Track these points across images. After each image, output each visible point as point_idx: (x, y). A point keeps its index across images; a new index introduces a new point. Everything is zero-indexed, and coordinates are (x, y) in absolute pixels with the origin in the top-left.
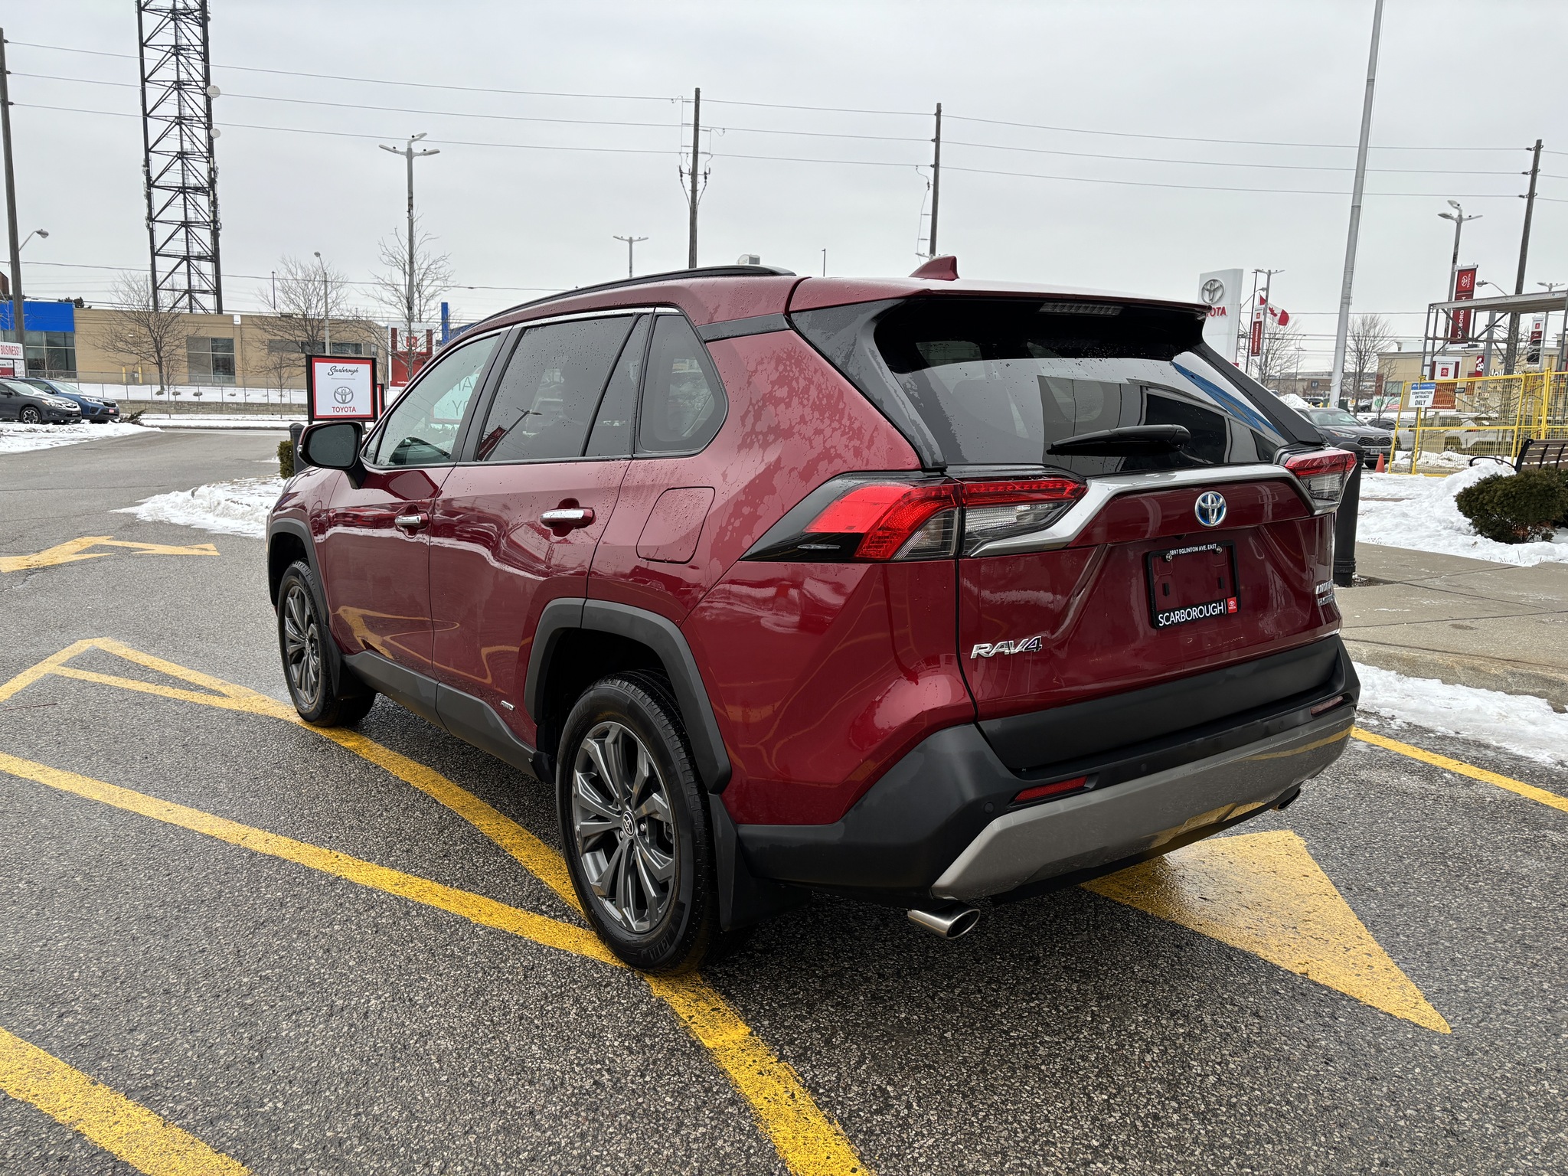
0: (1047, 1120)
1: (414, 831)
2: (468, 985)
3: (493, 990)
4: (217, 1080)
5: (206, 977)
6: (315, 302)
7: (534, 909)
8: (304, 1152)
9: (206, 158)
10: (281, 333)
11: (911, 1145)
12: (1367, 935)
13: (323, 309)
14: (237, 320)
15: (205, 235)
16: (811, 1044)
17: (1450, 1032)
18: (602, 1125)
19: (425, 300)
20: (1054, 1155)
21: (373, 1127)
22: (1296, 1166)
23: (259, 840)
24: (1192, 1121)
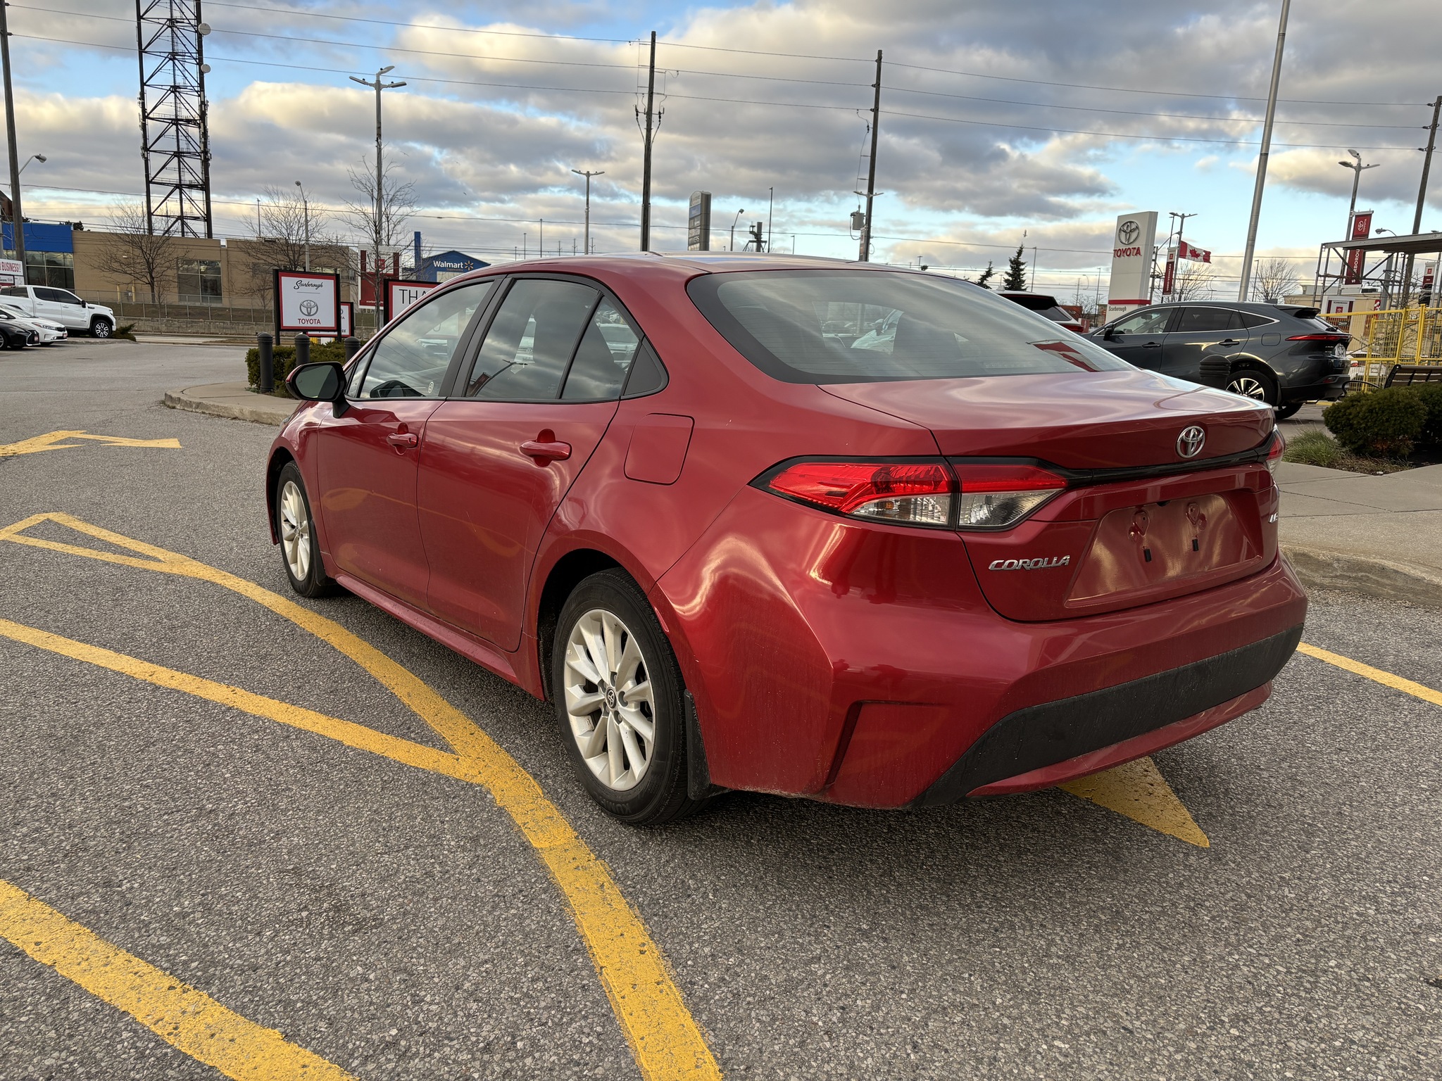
1: (308, 672)
2: (329, 795)
3: (350, 799)
4: (84, 866)
5: (94, 783)
6: (296, 228)
7: (403, 736)
8: (150, 923)
9: (197, 92)
10: (264, 258)
11: (699, 926)
13: (304, 235)
14: (223, 243)
15: (196, 164)
16: (629, 846)
17: (1208, 845)
18: (425, 906)
19: (393, 226)
21: (218, 903)
22: (1040, 948)
23: (165, 677)
24: (957, 911)
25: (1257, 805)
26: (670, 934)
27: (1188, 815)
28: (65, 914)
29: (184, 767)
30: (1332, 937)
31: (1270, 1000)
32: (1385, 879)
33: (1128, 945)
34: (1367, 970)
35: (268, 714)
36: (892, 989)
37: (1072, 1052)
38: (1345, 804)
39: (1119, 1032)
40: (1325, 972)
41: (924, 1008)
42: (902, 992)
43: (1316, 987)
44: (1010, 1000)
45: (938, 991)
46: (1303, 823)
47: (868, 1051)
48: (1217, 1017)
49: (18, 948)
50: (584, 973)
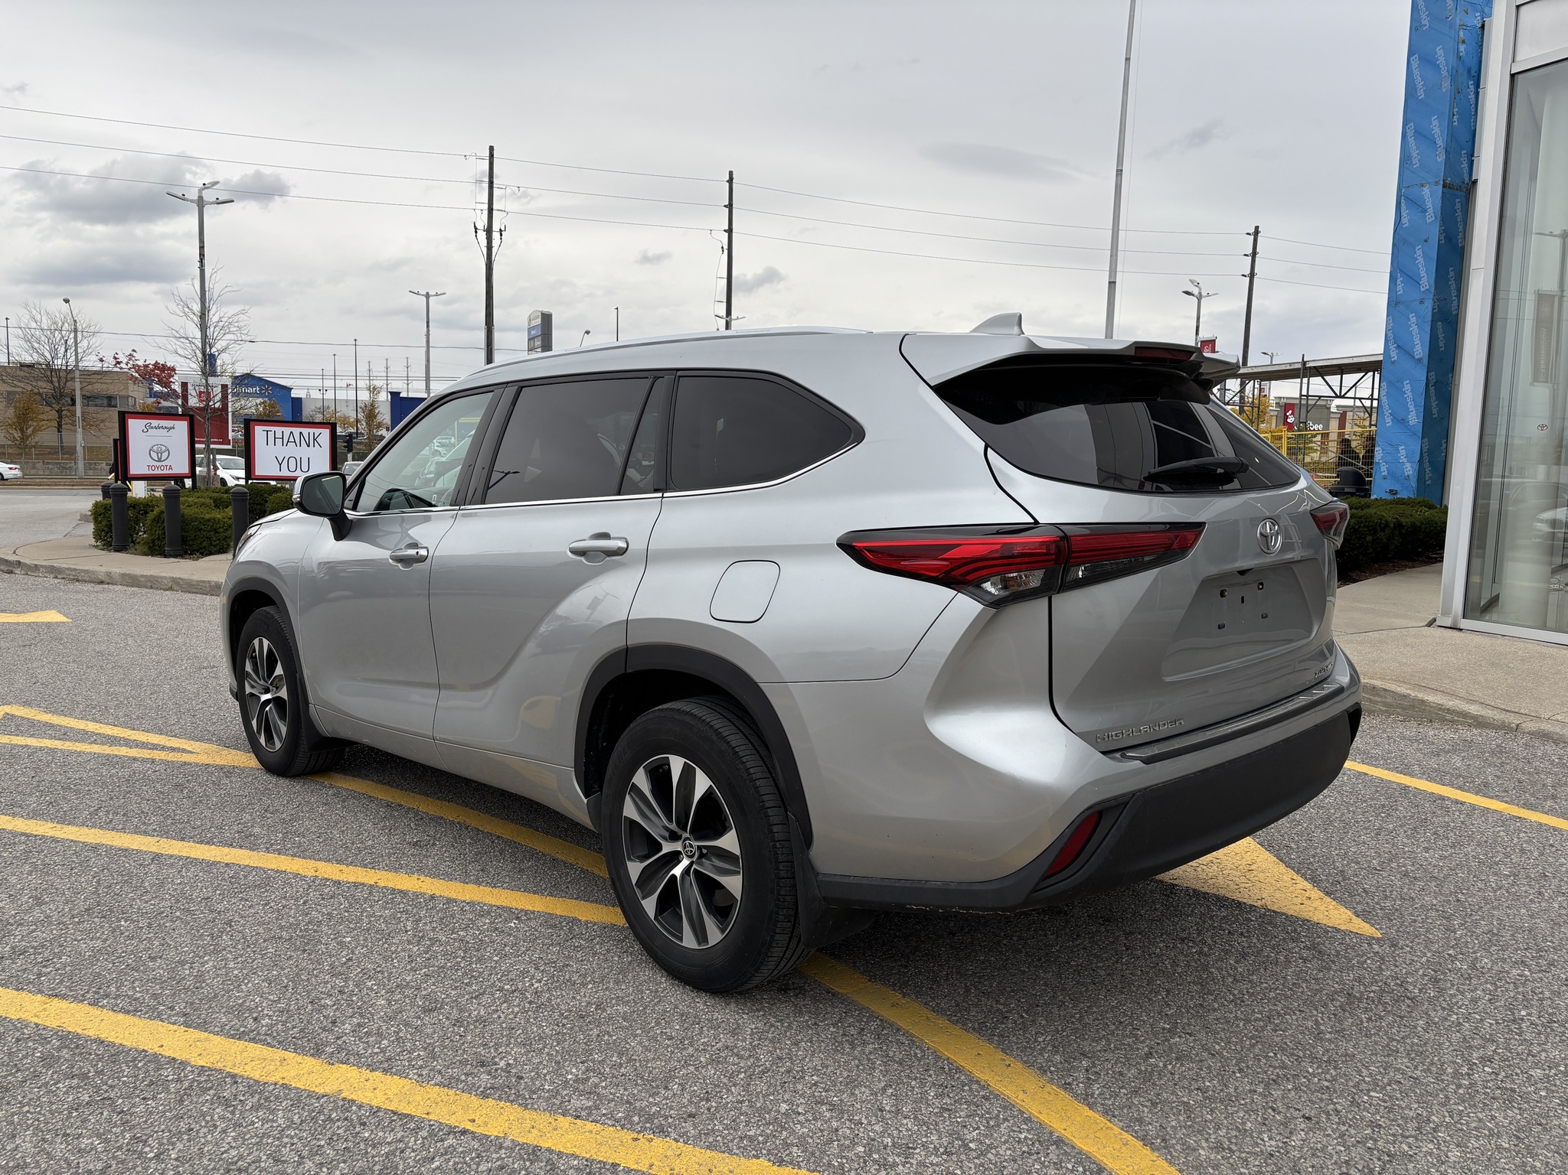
6: (62, 352)
10: (22, 385)
11: (1036, 1041)
12: (1299, 879)
17: (1381, 936)
25: (1395, 900)
26: (1018, 1048)
27: (1350, 913)
28: (470, 1093)
30: (1512, 994)
31: (1498, 1045)
32: (1522, 948)
33: (1373, 1018)
34: (1549, 1014)
35: (476, 899)
36: (1224, 1071)
37: (1387, 1098)
38: (1458, 893)
39: (1410, 1081)
40: (1522, 1020)
41: (1262, 1082)
42: (1234, 1072)
43: (1523, 1031)
44: (1317, 1068)
45: (1261, 1068)
46: (1437, 911)
47: (1243, 1118)
48: (1469, 1061)
49: (458, 1127)
50: (975, 1087)
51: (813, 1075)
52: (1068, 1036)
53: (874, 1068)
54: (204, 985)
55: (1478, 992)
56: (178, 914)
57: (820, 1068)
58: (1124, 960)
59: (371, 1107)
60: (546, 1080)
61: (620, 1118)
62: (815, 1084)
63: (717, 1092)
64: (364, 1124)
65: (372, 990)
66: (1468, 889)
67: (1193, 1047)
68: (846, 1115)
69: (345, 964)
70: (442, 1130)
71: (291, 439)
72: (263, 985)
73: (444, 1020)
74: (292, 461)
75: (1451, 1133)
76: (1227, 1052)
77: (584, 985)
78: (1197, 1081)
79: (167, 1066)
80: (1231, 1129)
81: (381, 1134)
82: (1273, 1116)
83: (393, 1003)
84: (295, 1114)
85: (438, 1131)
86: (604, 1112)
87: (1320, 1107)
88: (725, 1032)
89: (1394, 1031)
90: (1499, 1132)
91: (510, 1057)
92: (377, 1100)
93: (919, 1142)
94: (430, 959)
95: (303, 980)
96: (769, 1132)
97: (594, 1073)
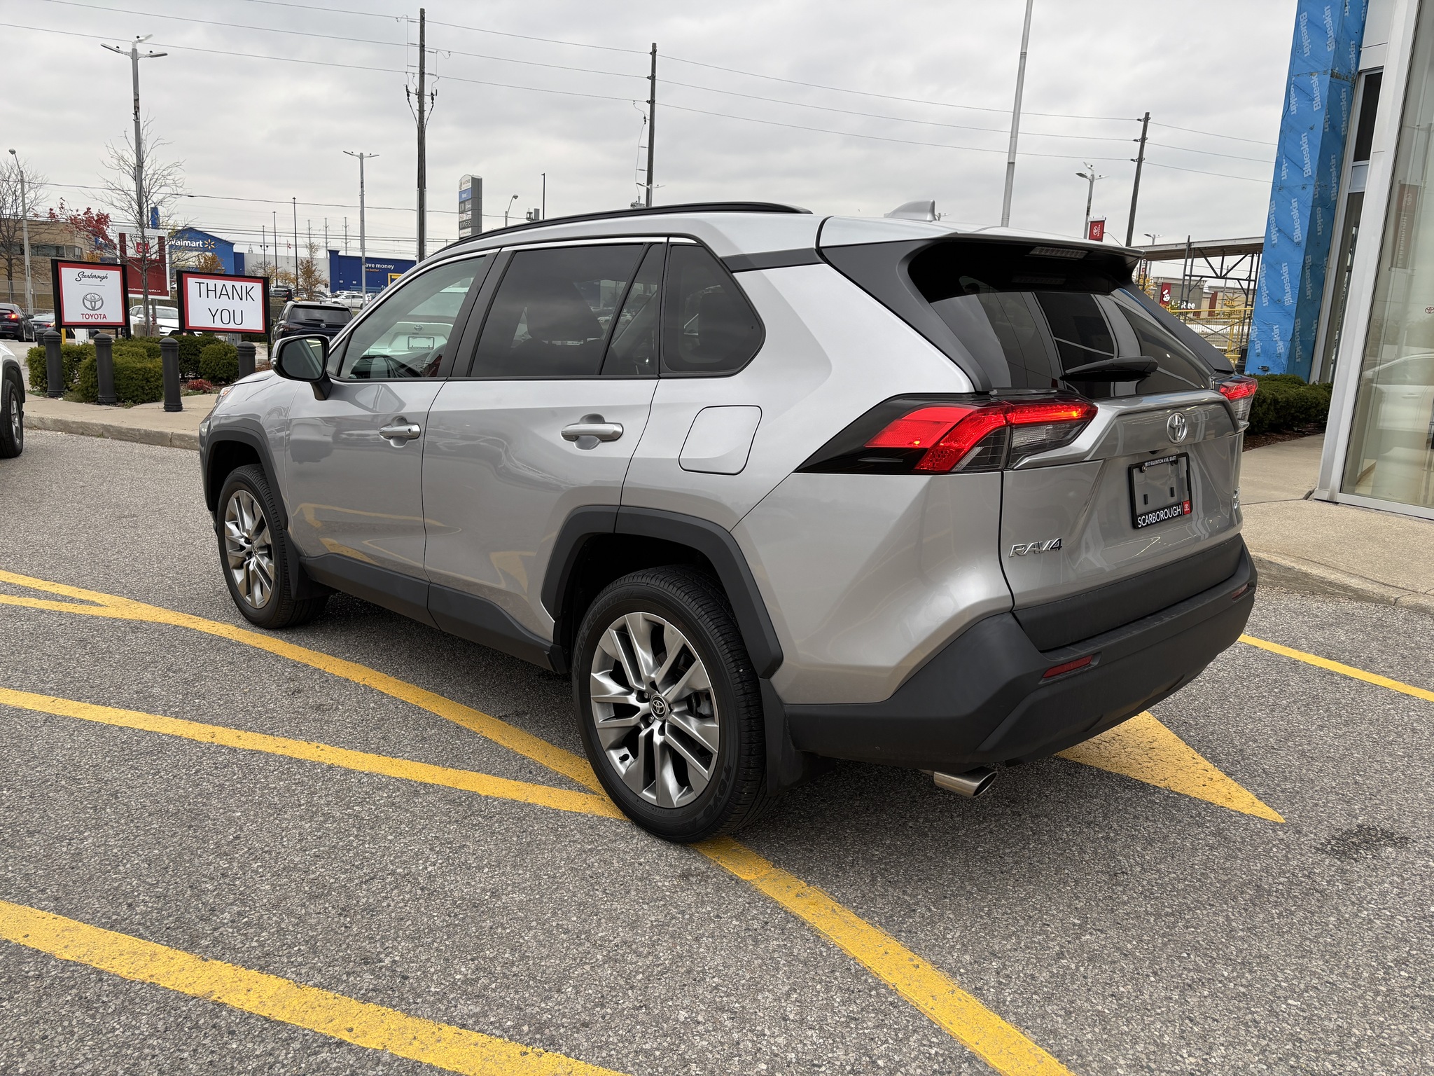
0: (1036, 909)
7: (532, 781)
8: (445, 994)
11: (944, 938)
12: (1200, 759)
13: (20, 210)
17: (1284, 821)
18: (691, 947)
20: (1052, 933)
22: (1223, 924)
25: (1295, 782)
26: (926, 947)
27: (1252, 796)
28: (350, 996)
29: (337, 833)
30: (1420, 888)
31: (1411, 945)
33: (1284, 914)
35: (375, 769)
36: (1138, 974)
37: (1305, 1007)
38: (1354, 774)
39: (1327, 986)
41: (1177, 987)
42: (1148, 976)
44: (1232, 971)
45: (1175, 971)
46: (1337, 794)
47: (1160, 1030)
48: (1385, 964)
49: (334, 1037)
50: (883, 991)
51: (714, 977)
52: (977, 933)
53: (777, 969)
54: (80, 864)
55: (1386, 885)
56: (63, 783)
57: (722, 968)
58: (1031, 846)
59: (243, 1012)
60: (432, 980)
61: (509, 1027)
62: (716, 988)
63: (613, 997)
64: (232, 1033)
65: (256, 872)
66: (1365, 771)
67: (1105, 946)
68: (748, 1025)
69: (232, 842)
70: (317, 1041)
71: (224, 292)
72: (142, 865)
73: (330, 908)
74: (225, 314)
75: (1374, 1048)
76: (1140, 952)
77: (480, 868)
78: (1111, 986)
79: (29, 960)
80: (1149, 1043)
81: (250, 1045)
82: (1191, 1028)
83: (278, 888)
84: (160, 1019)
85: (312, 1042)
86: (492, 1019)
87: (1239, 1018)
88: (624, 924)
89: (1306, 928)
90: (1422, 1047)
91: (396, 953)
92: (250, 1004)
93: (825, 1058)
94: (320, 838)
95: (184, 861)
96: (665, 1044)
97: (484, 972)
